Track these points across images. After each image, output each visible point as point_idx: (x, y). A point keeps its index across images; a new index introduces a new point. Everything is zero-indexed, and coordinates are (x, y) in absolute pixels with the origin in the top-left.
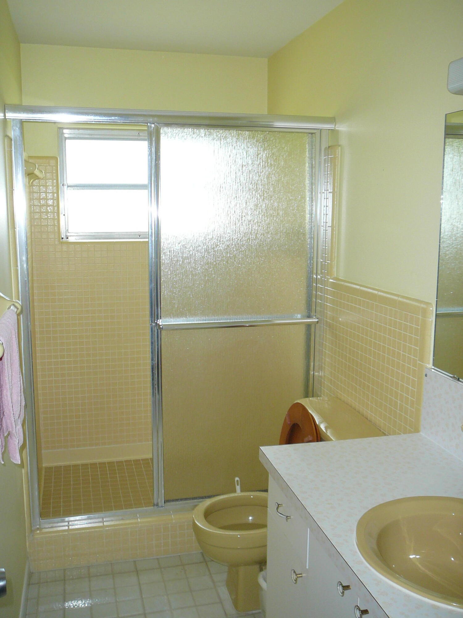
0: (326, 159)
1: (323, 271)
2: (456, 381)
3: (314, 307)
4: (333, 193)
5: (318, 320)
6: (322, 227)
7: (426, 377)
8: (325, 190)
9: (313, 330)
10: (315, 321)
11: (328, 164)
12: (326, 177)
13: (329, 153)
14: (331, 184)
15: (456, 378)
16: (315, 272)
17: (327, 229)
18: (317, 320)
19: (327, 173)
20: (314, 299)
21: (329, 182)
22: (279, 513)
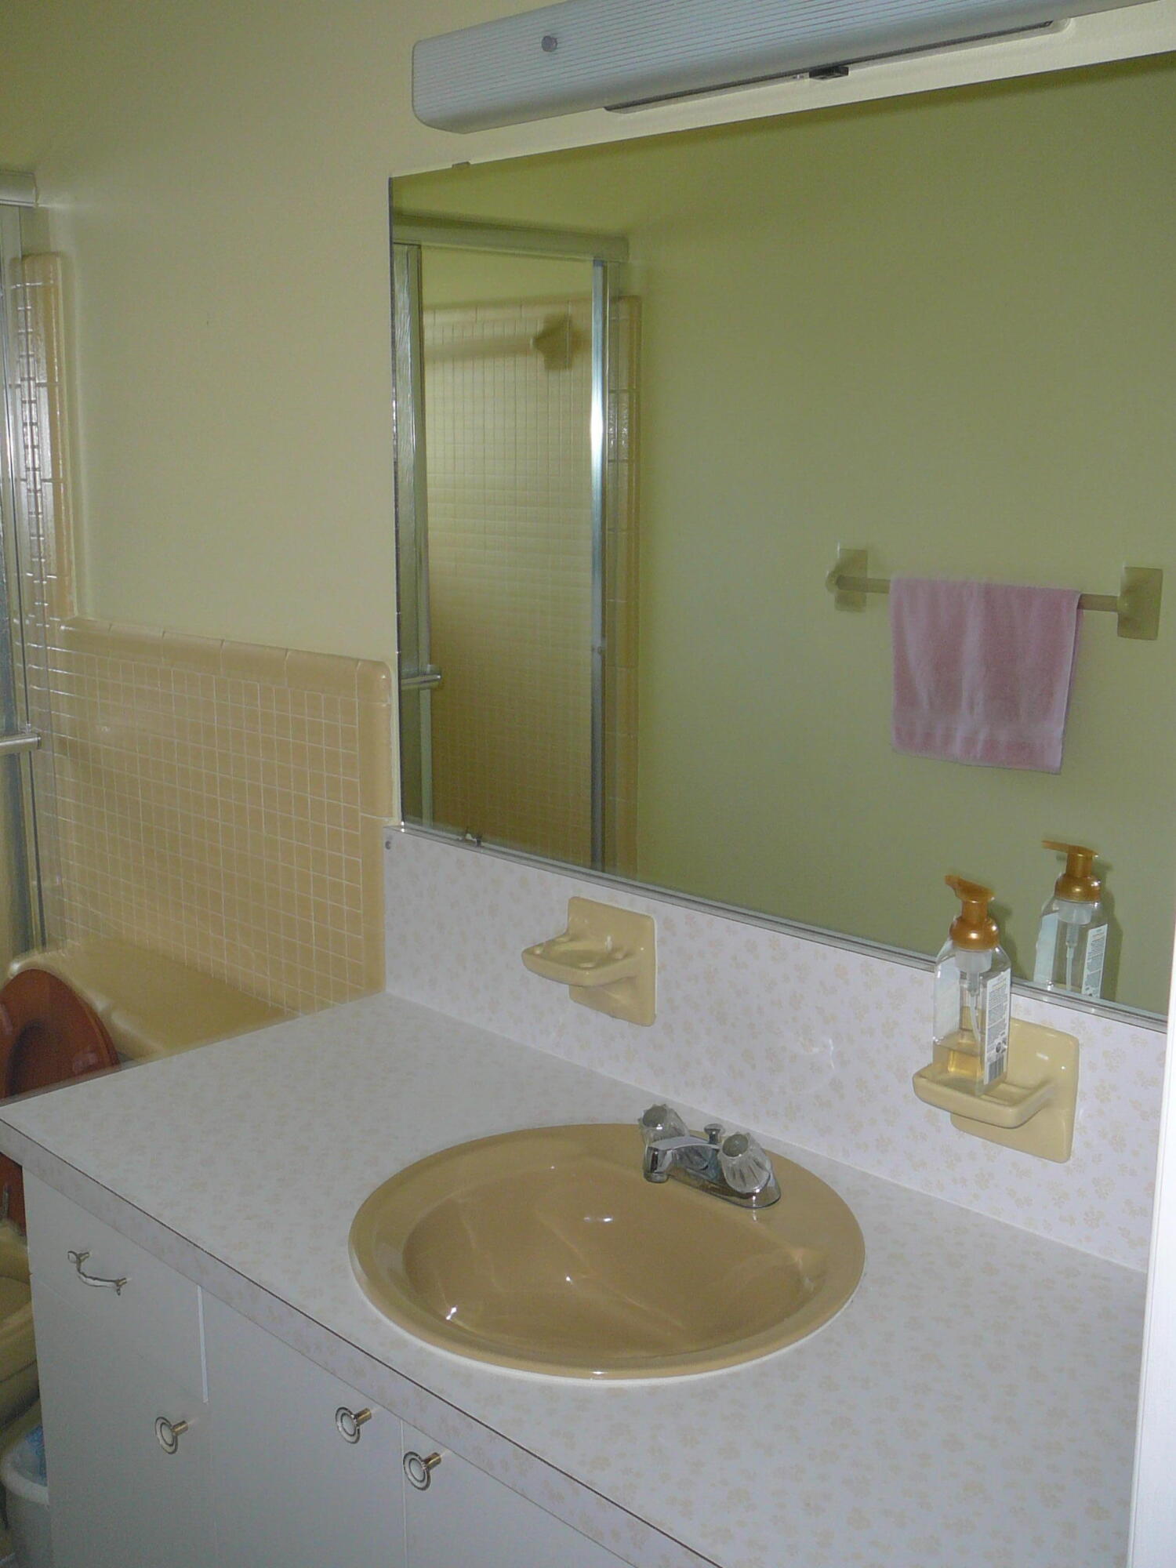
0: (19, 291)
1: (37, 604)
2: (473, 848)
3: (21, 706)
4: (50, 386)
5: (39, 738)
6: (23, 483)
7: (388, 851)
8: (22, 380)
9: (25, 770)
10: (31, 744)
11: (26, 305)
12: (24, 342)
13: (26, 272)
14: (38, 361)
15: (474, 842)
16: (15, 606)
17: (38, 487)
18: (36, 739)
19: (24, 331)
20: (20, 685)
21: (33, 356)
22: (91, 1277)
